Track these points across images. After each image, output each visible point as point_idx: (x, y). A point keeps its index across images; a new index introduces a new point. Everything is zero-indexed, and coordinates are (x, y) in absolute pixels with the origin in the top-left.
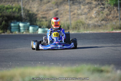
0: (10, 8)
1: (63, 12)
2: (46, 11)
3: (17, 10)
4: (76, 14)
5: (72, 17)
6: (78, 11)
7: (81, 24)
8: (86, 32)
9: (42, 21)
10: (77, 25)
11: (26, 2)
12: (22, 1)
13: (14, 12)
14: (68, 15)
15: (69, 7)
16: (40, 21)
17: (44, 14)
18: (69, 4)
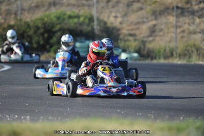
0: (75, 17)
1: (165, 27)
2: (135, 24)
3: (87, 21)
4: (187, 31)
5: (179, 36)
6: (189, 27)
7: (193, 49)
8: (201, 63)
9: (128, 40)
10: (188, 51)
11: (103, 8)
12: (95, 6)
13: (81, 24)
14: (173, 33)
15: (174, 18)
16: (125, 41)
17: (132, 30)
18: (174, 13)
